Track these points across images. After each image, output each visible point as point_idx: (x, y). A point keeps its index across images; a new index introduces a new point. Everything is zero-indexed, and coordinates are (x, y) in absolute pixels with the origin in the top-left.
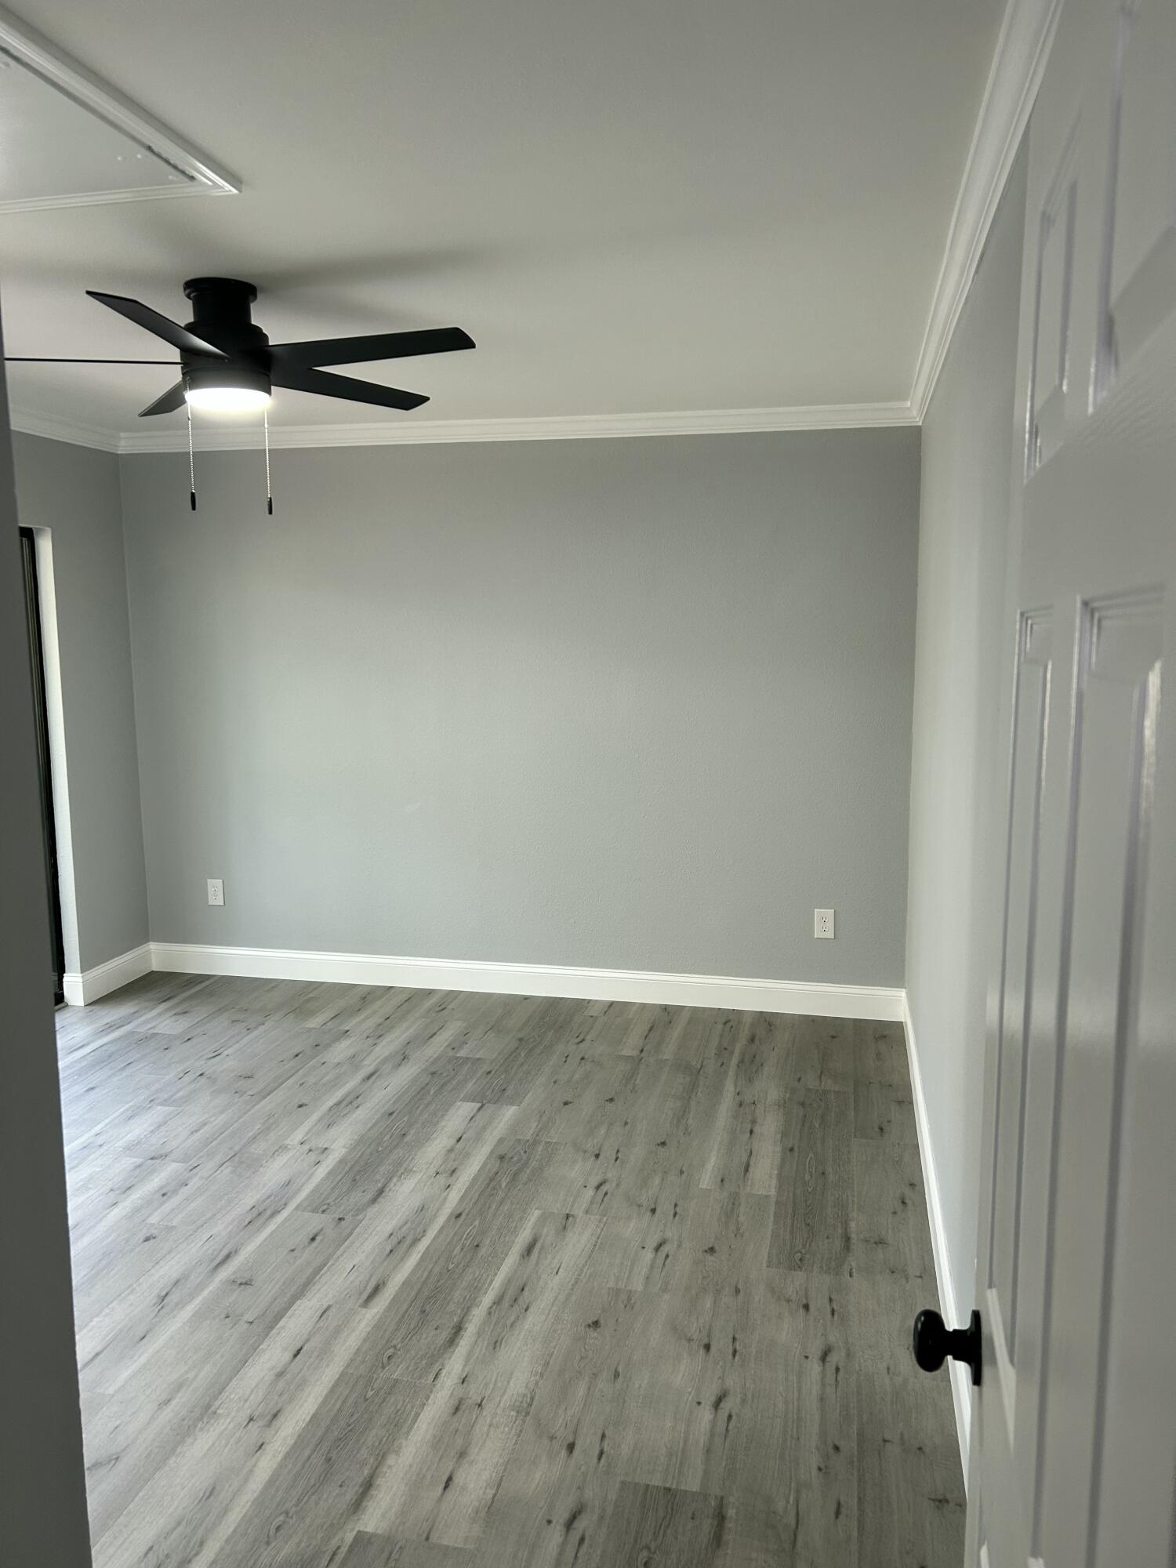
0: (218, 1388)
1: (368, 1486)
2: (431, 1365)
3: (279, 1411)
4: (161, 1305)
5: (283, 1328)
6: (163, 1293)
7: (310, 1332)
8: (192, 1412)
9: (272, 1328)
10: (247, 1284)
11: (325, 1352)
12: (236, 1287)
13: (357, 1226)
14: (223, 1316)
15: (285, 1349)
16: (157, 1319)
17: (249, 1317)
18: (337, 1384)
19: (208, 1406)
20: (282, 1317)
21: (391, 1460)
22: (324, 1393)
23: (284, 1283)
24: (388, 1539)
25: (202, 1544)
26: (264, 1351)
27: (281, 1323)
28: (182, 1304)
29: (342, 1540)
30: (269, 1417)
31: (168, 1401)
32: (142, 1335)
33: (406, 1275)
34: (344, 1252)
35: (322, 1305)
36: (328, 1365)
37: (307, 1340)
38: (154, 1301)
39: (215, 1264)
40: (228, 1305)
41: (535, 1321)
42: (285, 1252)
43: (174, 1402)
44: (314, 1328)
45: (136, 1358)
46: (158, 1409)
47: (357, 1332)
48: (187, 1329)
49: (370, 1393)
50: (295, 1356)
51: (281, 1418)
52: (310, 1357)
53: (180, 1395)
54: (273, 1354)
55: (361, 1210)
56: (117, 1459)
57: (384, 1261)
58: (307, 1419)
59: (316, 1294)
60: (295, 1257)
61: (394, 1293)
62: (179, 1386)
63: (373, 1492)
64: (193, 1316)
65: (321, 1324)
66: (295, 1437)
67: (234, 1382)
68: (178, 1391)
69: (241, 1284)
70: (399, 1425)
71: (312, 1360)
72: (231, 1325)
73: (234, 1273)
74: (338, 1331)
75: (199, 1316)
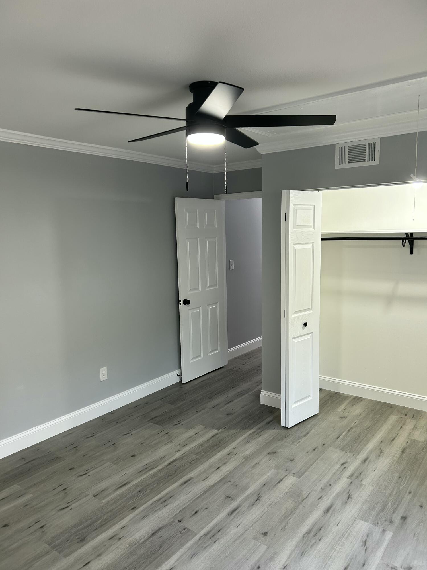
0: (242, 464)
1: (213, 437)
2: (185, 456)
3: (228, 455)
4: (259, 496)
5: (220, 477)
6: (258, 501)
7: (212, 474)
8: (250, 460)
9: (223, 478)
10: (228, 497)
11: (210, 467)
12: (232, 497)
13: (175, 515)
14: (238, 486)
15: (221, 470)
16: (260, 491)
17: (230, 483)
18: (211, 458)
19: (246, 460)
20: (219, 481)
21: (206, 440)
22: (215, 456)
23: (214, 494)
24: (213, 428)
25: (250, 435)
26: (228, 471)
27: (220, 479)
28: (252, 495)
29: (222, 430)
30: (231, 454)
31: (256, 464)
32: (265, 486)
33: (172, 486)
34: (187, 502)
35: (205, 482)
36: (211, 463)
37: (214, 471)
38: (261, 498)
39: (237, 510)
40: (236, 490)
41: (147, 461)
42: (209, 508)
43: (255, 463)
44: (210, 475)
45: (266, 478)
46: (259, 462)
47: (199, 470)
48: (250, 484)
49: (203, 453)
50: (219, 467)
51: (228, 453)
52: (215, 466)
53: (253, 465)
54: (225, 469)
55: (169, 524)
56: (269, 453)
57: (176, 494)
58: (221, 451)
59: (205, 486)
60: (206, 504)
61: (180, 480)
62: (254, 467)
63: (213, 436)
64: (248, 489)
65: (208, 475)
66: (225, 448)
67: (238, 465)
68: (253, 466)
69: (230, 497)
70: (201, 445)
71: (215, 465)
72: (236, 482)
73: (231, 503)
74: (204, 472)
75: (246, 488)
